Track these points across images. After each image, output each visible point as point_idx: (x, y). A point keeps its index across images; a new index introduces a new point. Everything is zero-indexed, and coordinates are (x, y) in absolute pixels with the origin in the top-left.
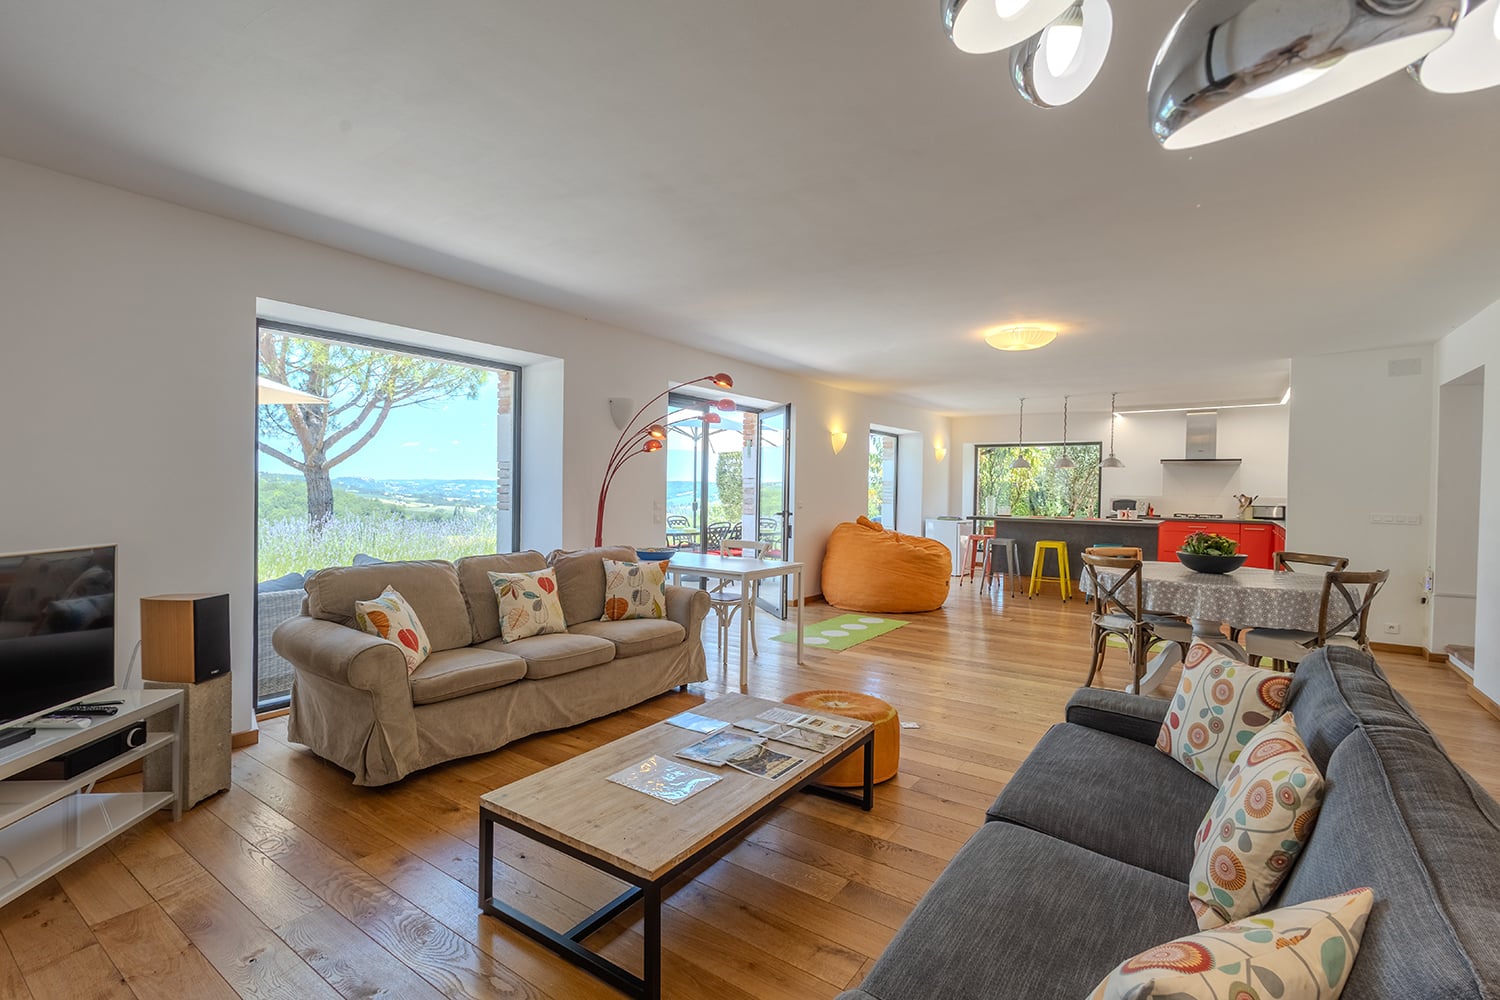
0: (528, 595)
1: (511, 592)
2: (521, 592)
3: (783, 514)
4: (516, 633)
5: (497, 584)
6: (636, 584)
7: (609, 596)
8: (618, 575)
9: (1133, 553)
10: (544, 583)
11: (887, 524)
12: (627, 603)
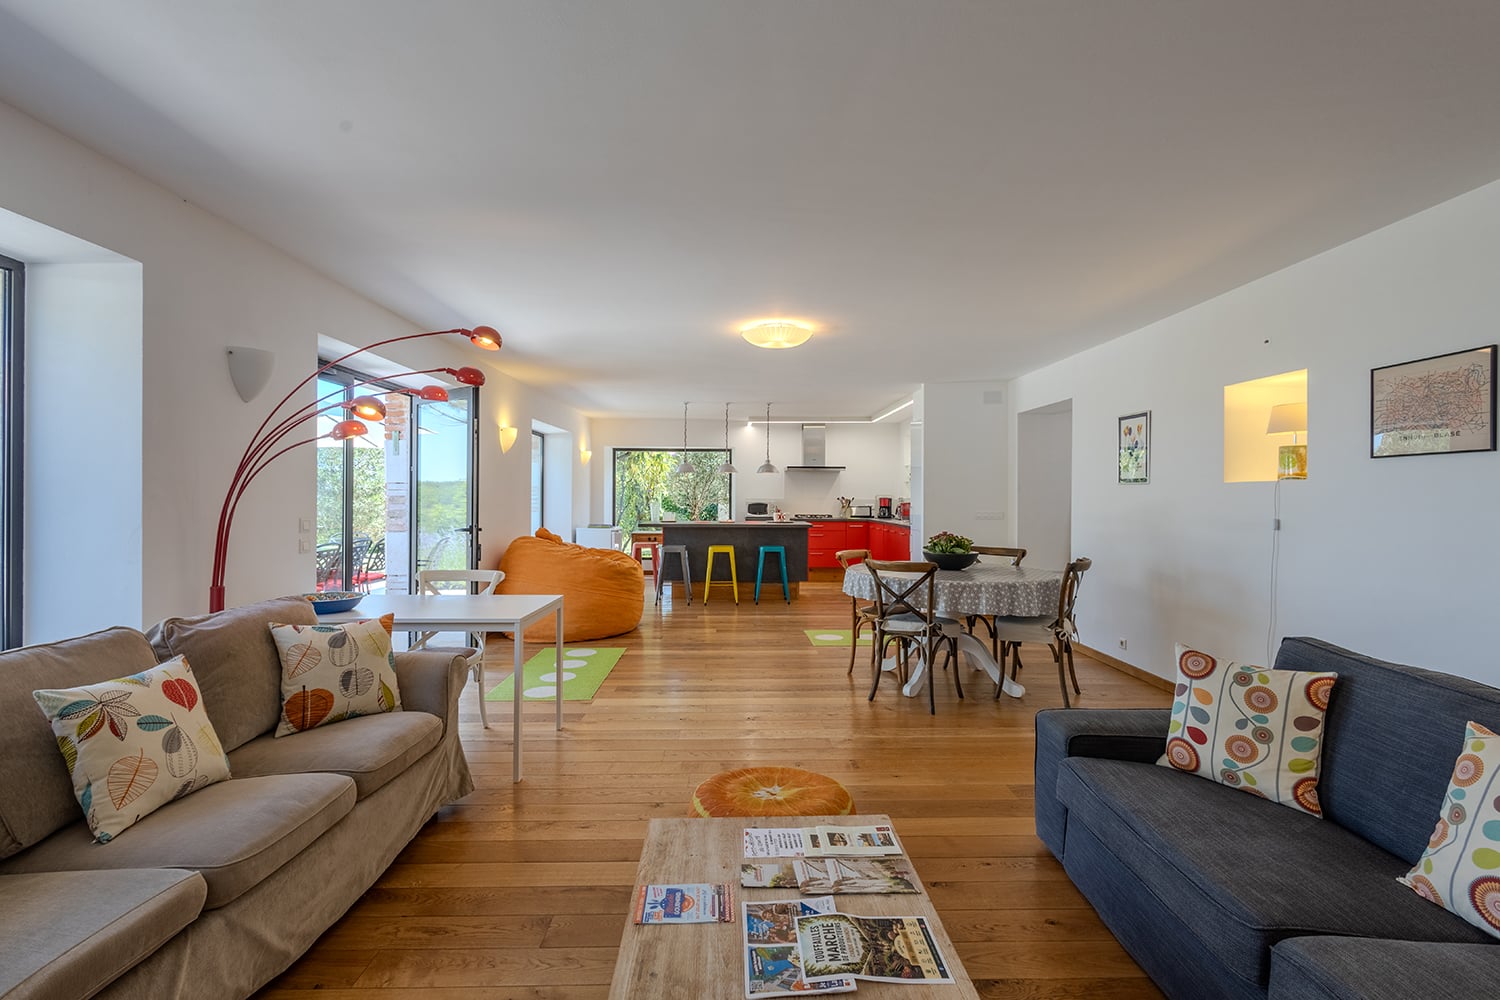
0: (150, 723)
1: (107, 724)
2: (132, 722)
3: (470, 530)
4: (129, 813)
5: (62, 716)
6: (346, 660)
7: (291, 689)
8: (308, 651)
9: (864, 555)
10: (174, 690)
11: (567, 539)
12: (332, 696)
